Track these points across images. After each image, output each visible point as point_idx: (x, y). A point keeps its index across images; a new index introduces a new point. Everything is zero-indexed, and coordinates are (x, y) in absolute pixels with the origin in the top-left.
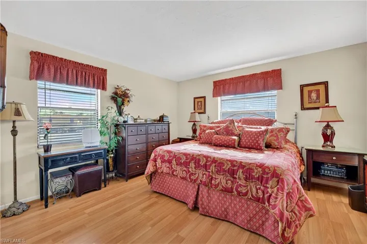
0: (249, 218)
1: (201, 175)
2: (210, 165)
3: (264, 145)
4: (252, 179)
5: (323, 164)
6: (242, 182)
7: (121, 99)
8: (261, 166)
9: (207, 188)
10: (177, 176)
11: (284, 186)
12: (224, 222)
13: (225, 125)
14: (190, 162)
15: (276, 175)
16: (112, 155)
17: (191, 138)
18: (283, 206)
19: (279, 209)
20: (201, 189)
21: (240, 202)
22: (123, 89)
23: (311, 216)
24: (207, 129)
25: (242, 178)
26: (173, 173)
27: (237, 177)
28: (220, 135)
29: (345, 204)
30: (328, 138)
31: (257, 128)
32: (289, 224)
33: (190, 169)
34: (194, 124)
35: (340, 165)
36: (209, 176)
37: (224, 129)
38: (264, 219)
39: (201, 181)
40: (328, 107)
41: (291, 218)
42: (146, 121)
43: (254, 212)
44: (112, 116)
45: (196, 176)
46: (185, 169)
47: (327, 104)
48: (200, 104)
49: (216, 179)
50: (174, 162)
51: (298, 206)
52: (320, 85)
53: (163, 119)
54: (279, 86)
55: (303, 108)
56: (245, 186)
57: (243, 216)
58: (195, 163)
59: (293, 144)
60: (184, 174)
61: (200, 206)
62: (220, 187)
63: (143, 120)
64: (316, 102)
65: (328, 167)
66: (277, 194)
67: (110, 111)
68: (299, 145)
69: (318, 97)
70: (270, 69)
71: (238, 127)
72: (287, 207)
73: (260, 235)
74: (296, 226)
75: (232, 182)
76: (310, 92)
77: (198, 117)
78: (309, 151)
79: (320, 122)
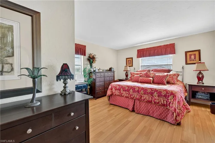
0: (160, 114)
1: (136, 95)
2: (141, 91)
3: (166, 82)
4: (161, 96)
5: (197, 92)
6: (157, 98)
7: (92, 60)
8: (166, 90)
9: (139, 101)
10: (123, 96)
11: (176, 99)
12: (147, 116)
13: (145, 72)
14: (130, 89)
15: (173, 94)
16: (89, 87)
17: (125, 79)
18: (176, 106)
19: (174, 108)
20: (136, 102)
21: (155, 106)
22: (93, 55)
23: (189, 112)
24: (135, 75)
25: (156, 96)
26: (121, 94)
27: (154, 95)
28: (143, 77)
29: (208, 111)
30: (200, 79)
31: (162, 74)
32: (178, 115)
33: (130, 93)
34: (127, 72)
35: (207, 92)
36: (140, 95)
37: (145, 74)
38: (167, 114)
39: (136, 98)
40: (200, 63)
41: (180, 112)
42: (103, 70)
43: (162, 111)
44: (89, 68)
45: (134, 96)
46: (128, 93)
47: (199, 62)
48: (130, 62)
49: (143, 97)
50: (122, 90)
51: (183, 107)
52: (196, 52)
53: (111, 70)
54: (174, 52)
55: (187, 64)
56: (157, 99)
57: (157, 113)
58: (133, 90)
59: (181, 82)
60: (127, 95)
61: (135, 109)
62: (146, 100)
63: (101, 70)
64: (194, 60)
65: (200, 94)
66: (173, 102)
67: (88, 66)
68: (185, 83)
69: (195, 58)
70: (168, 43)
71: (152, 73)
72: (177, 107)
73: (165, 121)
74: (182, 116)
75: (151, 98)
76: (191, 55)
77: (129, 68)
78: (190, 85)
79: (195, 71)
